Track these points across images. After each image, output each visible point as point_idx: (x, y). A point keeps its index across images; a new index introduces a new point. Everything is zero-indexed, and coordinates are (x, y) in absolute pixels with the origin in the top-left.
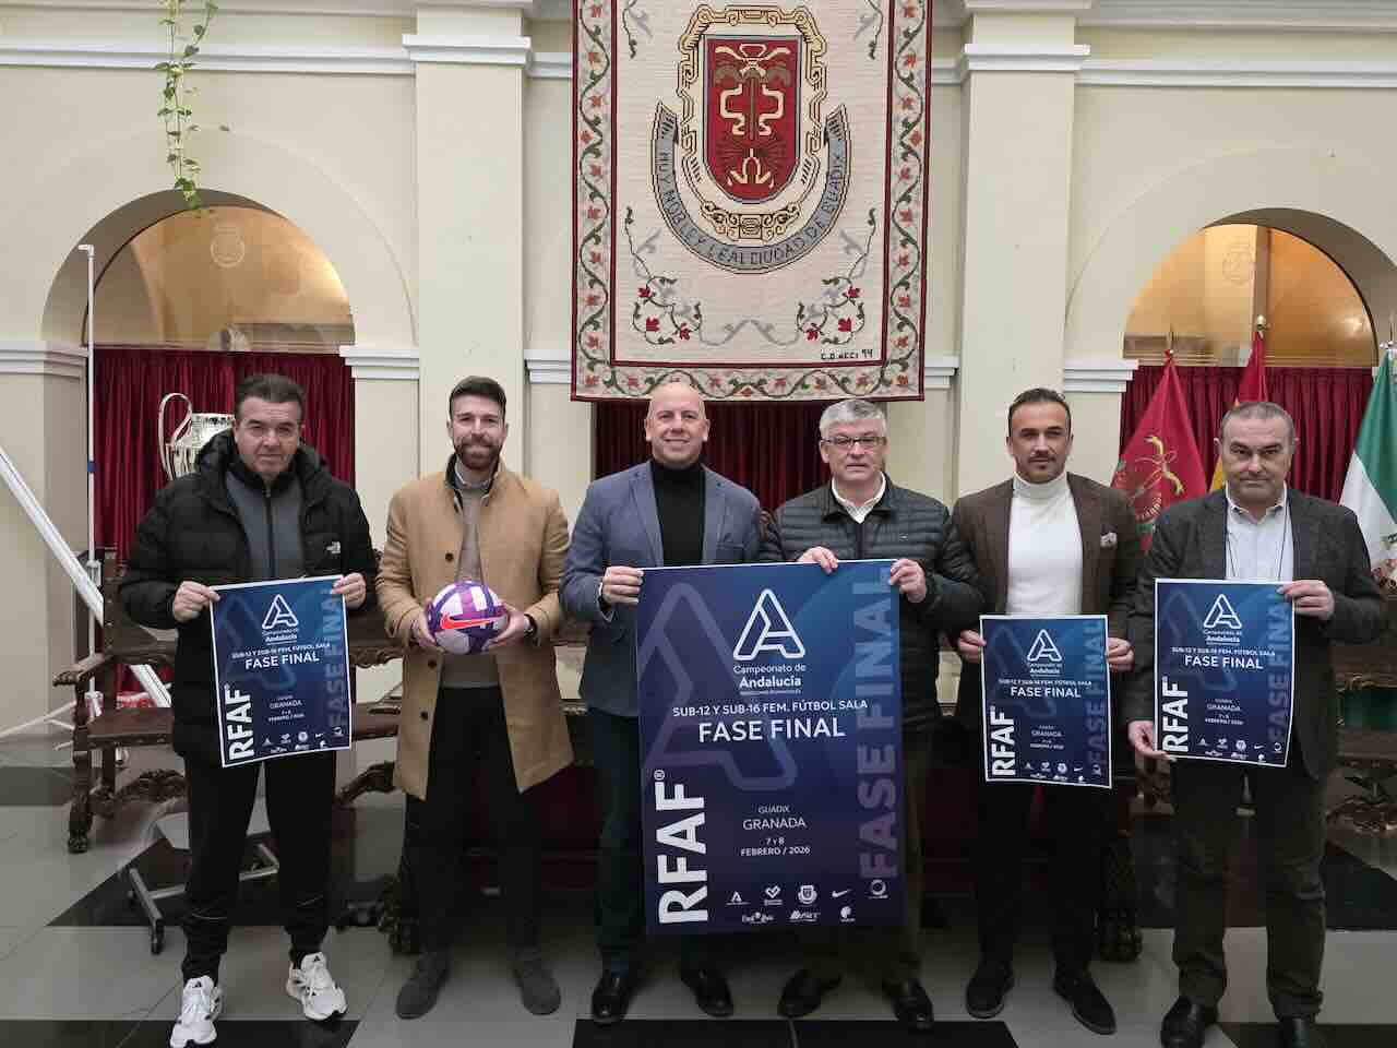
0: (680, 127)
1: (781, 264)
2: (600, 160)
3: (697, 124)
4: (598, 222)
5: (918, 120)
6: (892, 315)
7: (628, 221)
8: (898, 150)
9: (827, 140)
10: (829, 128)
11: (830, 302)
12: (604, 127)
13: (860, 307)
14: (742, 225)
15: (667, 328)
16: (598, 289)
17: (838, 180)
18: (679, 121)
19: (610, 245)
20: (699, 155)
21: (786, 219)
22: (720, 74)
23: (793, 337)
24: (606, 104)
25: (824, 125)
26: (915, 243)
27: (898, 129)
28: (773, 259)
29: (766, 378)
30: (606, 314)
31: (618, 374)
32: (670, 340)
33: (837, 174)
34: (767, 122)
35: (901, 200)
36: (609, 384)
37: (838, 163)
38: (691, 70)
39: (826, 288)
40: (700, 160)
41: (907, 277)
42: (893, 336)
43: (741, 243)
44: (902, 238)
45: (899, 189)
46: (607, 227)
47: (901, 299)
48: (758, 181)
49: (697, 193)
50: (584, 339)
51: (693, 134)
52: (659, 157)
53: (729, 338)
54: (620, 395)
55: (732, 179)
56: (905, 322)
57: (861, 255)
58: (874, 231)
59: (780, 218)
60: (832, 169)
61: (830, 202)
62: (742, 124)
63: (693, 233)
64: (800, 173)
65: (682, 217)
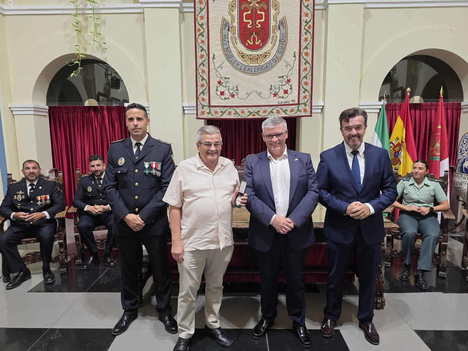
0: (230, 26)
1: (264, 72)
2: (204, 38)
3: (236, 24)
4: (204, 59)
5: (310, 21)
6: (301, 88)
7: (214, 58)
8: (303, 31)
9: (279, 28)
10: (280, 24)
11: (281, 84)
12: (205, 26)
13: (291, 86)
14: (252, 59)
15: (227, 95)
16: (204, 81)
17: (283, 42)
18: (230, 23)
19: (207, 67)
20: (236, 35)
21: (266, 56)
22: (243, 7)
23: (269, 96)
24: (205, 18)
25: (278, 24)
26: (309, 63)
27: (304, 24)
28: (262, 70)
29: (260, 110)
30: (207, 90)
31: (211, 110)
32: (228, 98)
33: (283, 40)
34: (259, 23)
35: (304, 49)
36: (208, 113)
37: (283, 36)
38: (233, 6)
39: (280, 79)
40: (237, 37)
41: (306, 75)
42: (302, 95)
43: (251, 65)
44: (305, 61)
45: (304, 44)
46: (207, 61)
47: (304, 83)
48: (257, 43)
49: (236, 48)
50: (200, 99)
51: (234, 28)
52: (224, 36)
53: (247, 97)
54: (212, 117)
55: (248, 43)
56: (306, 90)
57: (291, 68)
58: (295, 59)
59: (264, 56)
60: (281, 38)
61: (281, 50)
62: (251, 24)
63: (235, 62)
64: (270, 40)
65: (231, 56)
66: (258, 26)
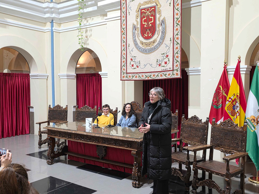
1: (153, 52)
2: (125, 35)
4: (124, 47)
5: (179, 17)
6: (175, 60)
7: (129, 46)
8: (175, 24)
9: (161, 25)
11: (163, 58)
12: (125, 29)
13: (169, 59)
15: (135, 66)
16: (124, 59)
17: (164, 33)
18: (136, 26)
19: (126, 51)
20: (139, 32)
21: (154, 42)
22: (142, 15)
23: (156, 66)
24: (125, 25)
26: (179, 44)
27: (175, 20)
29: (151, 75)
30: (126, 64)
32: (136, 68)
33: (163, 32)
34: (150, 23)
35: (176, 35)
36: (126, 77)
37: (164, 29)
38: (138, 16)
39: (162, 55)
40: (139, 33)
41: (178, 51)
42: (175, 64)
43: (147, 48)
44: (177, 43)
46: (126, 48)
47: (176, 56)
48: (149, 35)
49: (139, 39)
50: (123, 69)
51: (138, 28)
52: (133, 33)
53: (145, 67)
56: (177, 61)
57: (169, 48)
58: (171, 42)
59: (153, 42)
60: (162, 31)
61: (162, 38)
62: (146, 25)
63: (139, 47)
64: (157, 32)
65: (137, 44)
66: (150, 25)
